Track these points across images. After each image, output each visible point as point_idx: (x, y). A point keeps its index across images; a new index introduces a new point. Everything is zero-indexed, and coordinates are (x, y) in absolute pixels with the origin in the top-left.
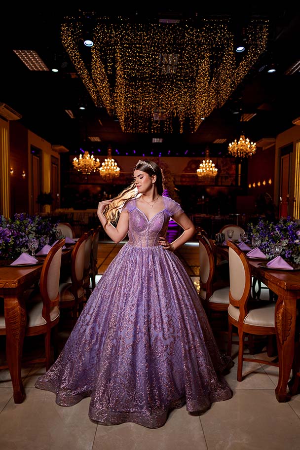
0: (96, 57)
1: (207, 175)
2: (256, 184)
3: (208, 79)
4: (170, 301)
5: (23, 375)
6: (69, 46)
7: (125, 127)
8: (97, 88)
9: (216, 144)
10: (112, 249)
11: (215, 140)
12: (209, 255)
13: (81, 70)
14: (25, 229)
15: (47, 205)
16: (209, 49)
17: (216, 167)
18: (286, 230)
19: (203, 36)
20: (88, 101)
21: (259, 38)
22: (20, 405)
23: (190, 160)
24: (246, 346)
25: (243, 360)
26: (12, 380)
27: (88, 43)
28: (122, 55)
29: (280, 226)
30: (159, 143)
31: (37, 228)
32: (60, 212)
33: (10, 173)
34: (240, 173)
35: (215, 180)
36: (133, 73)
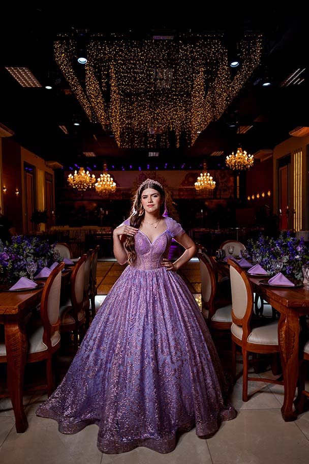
0: (89, 73)
1: (205, 188)
2: (255, 197)
3: (203, 94)
4: (176, 323)
5: (24, 403)
6: (62, 63)
7: (120, 142)
8: (91, 104)
9: (213, 156)
10: (110, 267)
11: (211, 153)
12: (210, 273)
13: (75, 86)
14: (23, 253)
15: (42, 224)
16: (203, 64)
17: (214, 180)
18: (286, 246)
19: (197, 52)
20: (82, 117)
21: (253, 52)
22: (23, 434)
23: (187, 173)
24: (250, 364)
25: (248, 379)
26: (14, 409)
27: (82, 60)
28: (116, 71)
29: (280, 242)
30: (155, 157)
31: (34, 250)
32: (55, 230)
33: (3, 191)
34: (238, 185)
35: (214, 193)
36: (128, 89)
